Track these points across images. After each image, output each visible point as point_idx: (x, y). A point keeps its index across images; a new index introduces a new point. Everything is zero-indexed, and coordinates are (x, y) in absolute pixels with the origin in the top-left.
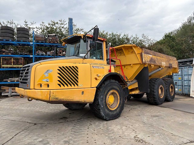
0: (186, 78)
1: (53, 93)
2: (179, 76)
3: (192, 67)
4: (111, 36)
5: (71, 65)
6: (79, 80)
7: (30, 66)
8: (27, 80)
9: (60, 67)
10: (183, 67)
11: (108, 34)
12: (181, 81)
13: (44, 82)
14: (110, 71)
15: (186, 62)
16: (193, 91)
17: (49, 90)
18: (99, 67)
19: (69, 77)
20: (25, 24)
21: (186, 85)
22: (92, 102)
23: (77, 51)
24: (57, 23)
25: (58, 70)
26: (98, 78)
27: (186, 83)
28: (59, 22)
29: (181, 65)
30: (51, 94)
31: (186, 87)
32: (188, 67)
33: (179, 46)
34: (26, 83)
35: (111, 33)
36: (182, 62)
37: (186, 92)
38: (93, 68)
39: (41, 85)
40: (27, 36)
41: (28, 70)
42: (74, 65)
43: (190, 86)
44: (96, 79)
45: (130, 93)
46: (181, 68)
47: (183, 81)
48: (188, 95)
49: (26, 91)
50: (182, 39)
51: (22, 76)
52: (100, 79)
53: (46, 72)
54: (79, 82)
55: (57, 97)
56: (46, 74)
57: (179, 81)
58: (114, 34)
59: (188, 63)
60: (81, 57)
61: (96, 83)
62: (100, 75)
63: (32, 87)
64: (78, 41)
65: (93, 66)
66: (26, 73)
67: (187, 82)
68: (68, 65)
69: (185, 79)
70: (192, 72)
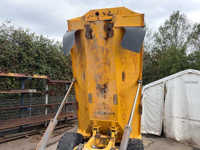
4: (39, 40)
11: (35, 36)
35: (39, 35)
58: (44, 37)
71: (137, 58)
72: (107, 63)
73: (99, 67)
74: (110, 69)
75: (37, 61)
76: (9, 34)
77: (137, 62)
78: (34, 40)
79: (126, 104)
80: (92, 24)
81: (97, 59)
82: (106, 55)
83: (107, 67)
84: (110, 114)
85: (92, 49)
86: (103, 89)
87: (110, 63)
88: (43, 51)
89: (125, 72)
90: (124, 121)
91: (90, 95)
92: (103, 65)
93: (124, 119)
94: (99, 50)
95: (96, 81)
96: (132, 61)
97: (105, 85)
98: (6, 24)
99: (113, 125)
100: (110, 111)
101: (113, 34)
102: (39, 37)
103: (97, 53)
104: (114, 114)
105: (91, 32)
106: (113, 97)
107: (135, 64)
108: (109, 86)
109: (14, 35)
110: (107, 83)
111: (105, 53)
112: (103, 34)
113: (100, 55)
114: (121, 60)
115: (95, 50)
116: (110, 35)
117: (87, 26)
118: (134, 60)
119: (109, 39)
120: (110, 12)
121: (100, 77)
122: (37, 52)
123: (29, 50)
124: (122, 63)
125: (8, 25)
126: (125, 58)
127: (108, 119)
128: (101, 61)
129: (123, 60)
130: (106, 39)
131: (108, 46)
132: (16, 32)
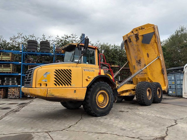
0: (178, 82)
1: (50, 91)
2: (173, 81)
3: (183, 73)
4: (113, 48)
5: (66, 68)
6: (71, 81)
7: (32, 69)
8: (30, 80)
9: (56, 70)
10: (176, 74)
11: (111, 46)
12: (174, 85)
13: (43, 82)
14: (100, 73)
15: (178, 69)
16: (185, 93)
17: (47, 89)
18: (90, 70)
19: (64, 78)
20: (43, 37)
21: (179, 88)
22: (83, 100)
23: (73, 58)
24: (70, 37)
25: (55, 72)
26: (88, 79)
27: (178, 87)
28: (71, 36)
29: (174, 72)
30: (49, 92)
31: (179, 90)
32: (180, 74)
33: (169, 55)
34: (29, 83)
35: (113, 45)
36: (175, 70)
37: (179, 94)
38: (85, 71)
39: (41, 84)
40: (48, 48)
41: (31, 72)
42: (68, 68)
43: (182, 89)
44: (87, 80)
45: (122, 95)
46: (174, 74)
47: (176, 85)
48: (181, 96)
49: (29, 89)
50: (172, 49)
51: (26, 78)
52: (90, 80)
53: (45, 74)
54: (72, 82)
55: (53, 94)
56: (45, 76)
57: (173, 85)
58: (116, 45)
59: (179, 71)
60: (76, 62)
61: (87, 84)
62: (90, 77)
63: (34, 86)
64: (74, 48)
65: (84, 70)
66: (30, 75)
67: (179, 85)
68: (63, 68)
69: (178, 84)
70: (183, 78)
71: (155, 46)
72: (139, 50)
73: (136, 53)
74: (140, 53)
75: (113, 59)
76: (99, 47)
77: (155, 48)
78: (111, 48)
79: (152, 68)
80: (130, 37)
81: (134, 50)
82: (138, 47)
83: (139, 52)
84: (144, 74)
85: (132, 46)
86: (139, 62)
87: (140, 50)
88: (116, 53)
89: (148, 53)
90: (153, 77)
91: (134, 66)
92: (137, 52)
93: (153, 76)
94: (135, 46)
95: (135, 59)
96: (152, 48)
97: (139, 60)
98: (97, 43)
99: (147, 79)
100: (144, 73)
101: (139, 39)
102: (113, 46)
103: (134, 47)
104: (146, 73)
105: (130, 40)
106: (144, 65)
107: (154, 49)
108: (141, 60)
109: (101, 47)
110: (140, 59)
111: (137, 46)
112: (135, 39)
113: (135, 48)
114: (145, 48)
115: (133, 46)
116: (138, 39)
117: (129, 38)
118: (153, 47)
119: (138, 41)
120: (142, 27)
121: (137, 57)
122: (113, 54)
123: (108, 54)
124: (146, 49)
125: (98, 43)
126: (148, 47)
127: (144, 76)
128: (136, 50)
129: (146, 48)
130: (137, 41)
131: (138, 44)
132: (102, 46)
